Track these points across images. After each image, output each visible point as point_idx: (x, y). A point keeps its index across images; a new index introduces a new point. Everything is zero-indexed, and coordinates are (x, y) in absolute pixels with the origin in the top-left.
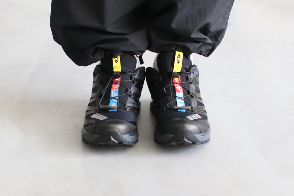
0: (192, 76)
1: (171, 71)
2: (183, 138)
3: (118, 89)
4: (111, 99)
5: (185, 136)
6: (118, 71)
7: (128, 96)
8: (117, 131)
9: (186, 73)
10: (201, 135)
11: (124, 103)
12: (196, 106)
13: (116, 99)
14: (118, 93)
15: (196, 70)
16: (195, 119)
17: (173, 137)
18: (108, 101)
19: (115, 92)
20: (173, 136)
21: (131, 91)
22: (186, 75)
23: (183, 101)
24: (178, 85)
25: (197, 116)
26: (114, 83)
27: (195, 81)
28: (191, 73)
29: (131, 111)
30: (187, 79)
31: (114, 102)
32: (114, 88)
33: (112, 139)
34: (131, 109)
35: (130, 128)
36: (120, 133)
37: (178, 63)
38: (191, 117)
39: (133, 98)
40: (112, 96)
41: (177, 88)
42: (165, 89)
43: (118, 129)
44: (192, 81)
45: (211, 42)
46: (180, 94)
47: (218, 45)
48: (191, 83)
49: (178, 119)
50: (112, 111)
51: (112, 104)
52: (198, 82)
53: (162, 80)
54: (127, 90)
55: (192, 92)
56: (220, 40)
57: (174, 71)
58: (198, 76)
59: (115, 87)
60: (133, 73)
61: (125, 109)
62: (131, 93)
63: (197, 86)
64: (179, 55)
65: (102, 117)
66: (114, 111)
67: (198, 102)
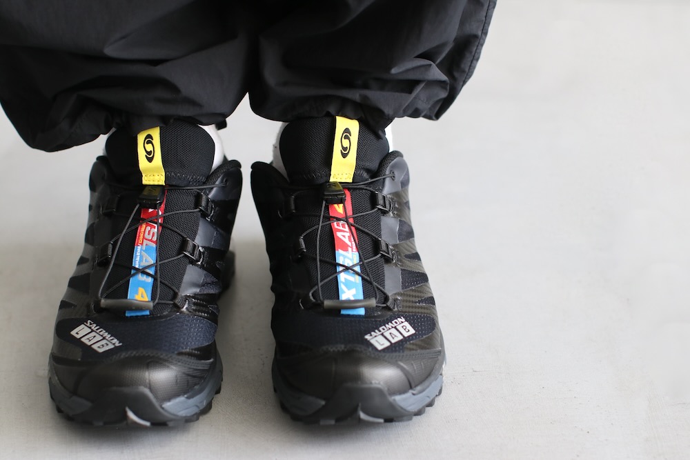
0: (387, 189)
1: (322, 181)
2: (355, 411)
3: (156, 243)
4: (134, 275)
5: (360, 404)
6: (156, 183)
7: (187, 261)
8: (147, 391)
9: (370, 181)
10: (414, 394)
11: (174, 288)
12: (400, 290)
13: (148, 275)
14: (154, 255)
15: (403, 167)
16: (393, 341)
17: (324, 406)
18: (125, 280)
19: (145, 251)
20: (323, 403)
21: (194, 246)
22: (371, 189)
23: (358, 280)
24: (343, 226)
25: (401, 329)
26: (143, 220)
27: (400, 204)
28: (384, 179)
29: (195, 310)
30: (373, 200)
31: (144, 285)
32: (144, 238)
33: (131, 415)
34: (195, 304)
35: (188, 375)
36: (156, 397)
37: (344, 156)
38: (382, 334)
39: (202, 267)
40: (137, 263)
41: (339, 234)
42: (304, 239)
43: (150, 384)
44: (388, 205)
45: (444, 77)
46: (348, 256)
47: (464, 82)
48: (384, 213)
49: (341, 347)
50: (137, 316)
51: (137, 293)
52: (407, 203)
53: (296, 209)
54: (184, 244)
55: (387, 245)
56: (467, 70)
57: (332, 180)
58: (405, 183)
59: (146, 235)
60: (204, 183)
61: (177, 308)
62: (197, 253)
63: (403, 219)
64: (347, 131)
65: (104, 338)
66: (143, 316)
67: (405, 272)
